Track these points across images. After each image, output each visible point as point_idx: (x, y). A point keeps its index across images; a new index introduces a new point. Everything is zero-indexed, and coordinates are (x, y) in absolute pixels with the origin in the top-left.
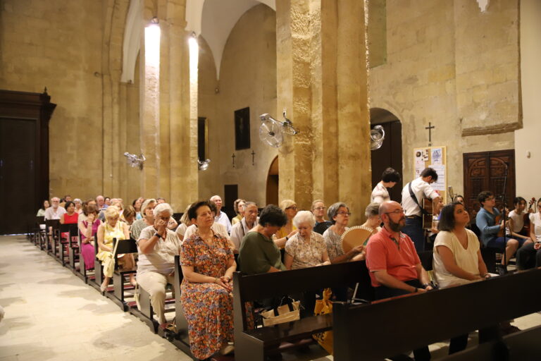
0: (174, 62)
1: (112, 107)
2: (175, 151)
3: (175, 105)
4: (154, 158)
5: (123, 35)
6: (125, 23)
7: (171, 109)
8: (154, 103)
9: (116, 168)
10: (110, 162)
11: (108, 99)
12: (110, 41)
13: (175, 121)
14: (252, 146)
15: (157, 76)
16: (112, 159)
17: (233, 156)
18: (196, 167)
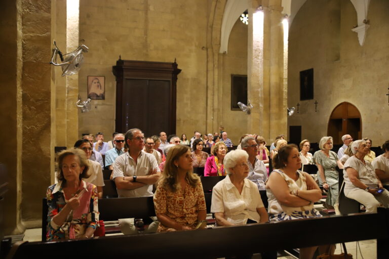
0: (274, 37)
1: (213, 70)
2: (274, 101)
3: (274, 69)
4: (258, 107)
5: (222, 20)
6: (224, 12)
7: (271, 71)
8: (258, 67)
9: (216, 113)
10: (212, 108)
11: (210, 65)
12: (213, 24)
13: (274, 80)
14: (314, 98)
15: (261, 48)
16: (213, 106)
17: (298, 105)
18: (286, 112)
